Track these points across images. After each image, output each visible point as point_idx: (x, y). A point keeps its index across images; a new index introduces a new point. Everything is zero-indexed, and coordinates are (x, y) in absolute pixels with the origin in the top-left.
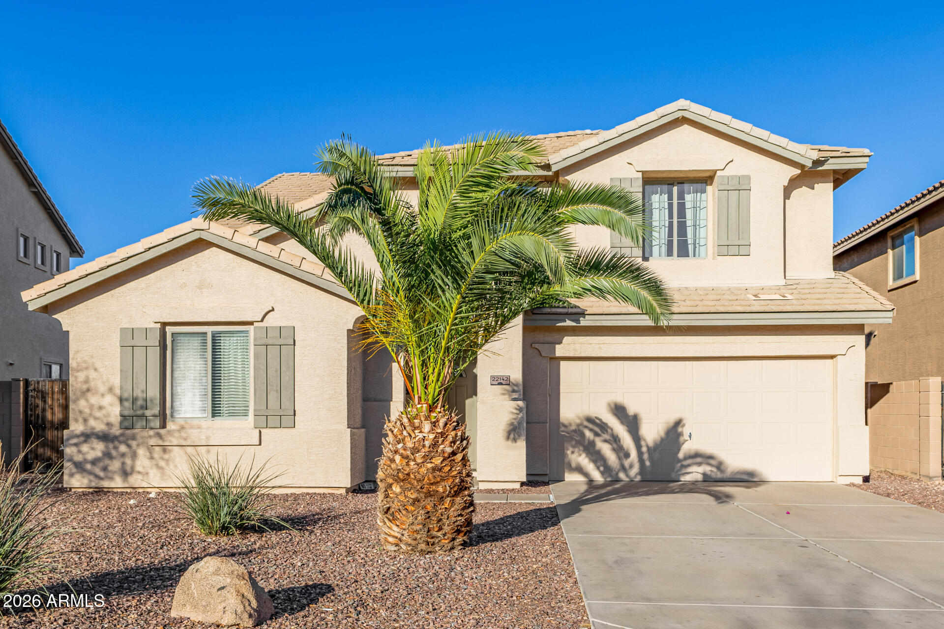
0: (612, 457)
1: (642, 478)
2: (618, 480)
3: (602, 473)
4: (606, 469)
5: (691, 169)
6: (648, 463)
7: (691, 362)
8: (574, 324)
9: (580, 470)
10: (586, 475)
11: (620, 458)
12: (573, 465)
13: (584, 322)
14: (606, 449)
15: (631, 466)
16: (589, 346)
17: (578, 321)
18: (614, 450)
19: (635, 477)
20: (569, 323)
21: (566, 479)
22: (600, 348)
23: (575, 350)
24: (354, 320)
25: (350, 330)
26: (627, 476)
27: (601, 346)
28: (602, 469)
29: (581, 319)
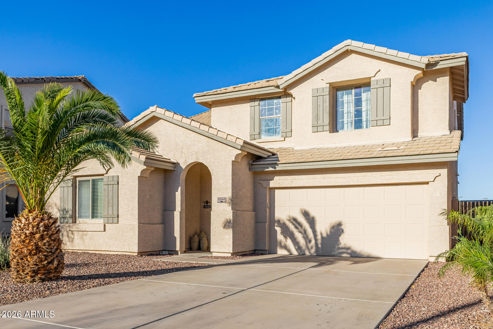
0: (302, 241)
1: (316, 254)
2: (304, 254)
3: (297, 250)
4: (299, 248)
5: (355, 78)
6: (320, 246)
7: (343, 189)
8: (273, 169)
9: (285, 247)
10: (289, 250)
11: (306, 243)
12: (283, 244)
13: (278, 168)
14: (299, 237)
15: (312, 248)
16: (287, 181)
17: (275, 168)
18: (304, 237)
19: (313, 254)
20: (271, 169)
21: (278, 253)
22: (292, 182)
23: (279, 183)
24: (141, 171)
25: (139, 176)
26: (310, 252)
27: (293, 181)
28: (297, 248)
29: (277, 166)
